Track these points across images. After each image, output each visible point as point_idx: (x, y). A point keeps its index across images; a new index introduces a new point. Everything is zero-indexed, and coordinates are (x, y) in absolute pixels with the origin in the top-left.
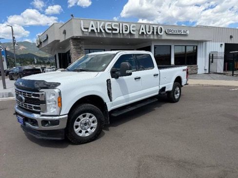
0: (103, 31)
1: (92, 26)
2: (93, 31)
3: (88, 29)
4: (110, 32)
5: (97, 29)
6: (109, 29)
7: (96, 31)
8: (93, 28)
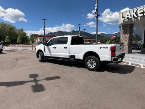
0: (135, 16)
1: (128, 15)
2: (128, 18)
3: (125, 18)
4: (142, 15)
5: (131, 16)
6: (140, 13)
7: (130, 18)
8: (128, 16)
